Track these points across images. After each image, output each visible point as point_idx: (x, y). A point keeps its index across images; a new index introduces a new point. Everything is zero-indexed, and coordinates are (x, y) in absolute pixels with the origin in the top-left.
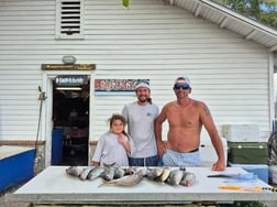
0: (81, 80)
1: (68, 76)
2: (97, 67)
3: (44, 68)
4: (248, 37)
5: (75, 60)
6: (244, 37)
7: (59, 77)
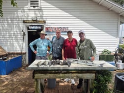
0: (40, 28)
3: (24, 22)
4: (110, 9)
5: (37, 19)
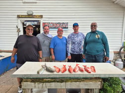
0: (36, 23)
1: (30, 21)
2: (43, 17)
3: (19, 17)
5: (33, 13)
6: (114, 2)
7: (26, 21)
